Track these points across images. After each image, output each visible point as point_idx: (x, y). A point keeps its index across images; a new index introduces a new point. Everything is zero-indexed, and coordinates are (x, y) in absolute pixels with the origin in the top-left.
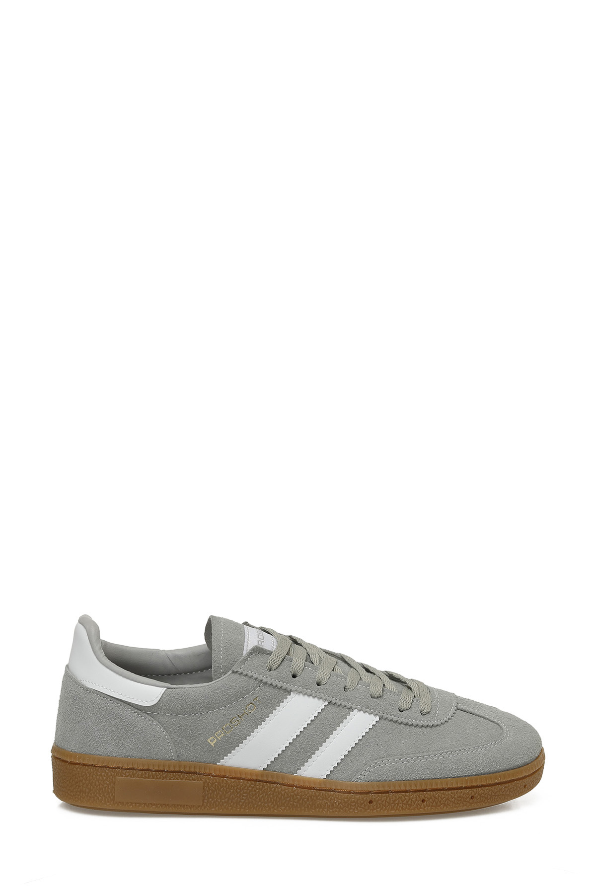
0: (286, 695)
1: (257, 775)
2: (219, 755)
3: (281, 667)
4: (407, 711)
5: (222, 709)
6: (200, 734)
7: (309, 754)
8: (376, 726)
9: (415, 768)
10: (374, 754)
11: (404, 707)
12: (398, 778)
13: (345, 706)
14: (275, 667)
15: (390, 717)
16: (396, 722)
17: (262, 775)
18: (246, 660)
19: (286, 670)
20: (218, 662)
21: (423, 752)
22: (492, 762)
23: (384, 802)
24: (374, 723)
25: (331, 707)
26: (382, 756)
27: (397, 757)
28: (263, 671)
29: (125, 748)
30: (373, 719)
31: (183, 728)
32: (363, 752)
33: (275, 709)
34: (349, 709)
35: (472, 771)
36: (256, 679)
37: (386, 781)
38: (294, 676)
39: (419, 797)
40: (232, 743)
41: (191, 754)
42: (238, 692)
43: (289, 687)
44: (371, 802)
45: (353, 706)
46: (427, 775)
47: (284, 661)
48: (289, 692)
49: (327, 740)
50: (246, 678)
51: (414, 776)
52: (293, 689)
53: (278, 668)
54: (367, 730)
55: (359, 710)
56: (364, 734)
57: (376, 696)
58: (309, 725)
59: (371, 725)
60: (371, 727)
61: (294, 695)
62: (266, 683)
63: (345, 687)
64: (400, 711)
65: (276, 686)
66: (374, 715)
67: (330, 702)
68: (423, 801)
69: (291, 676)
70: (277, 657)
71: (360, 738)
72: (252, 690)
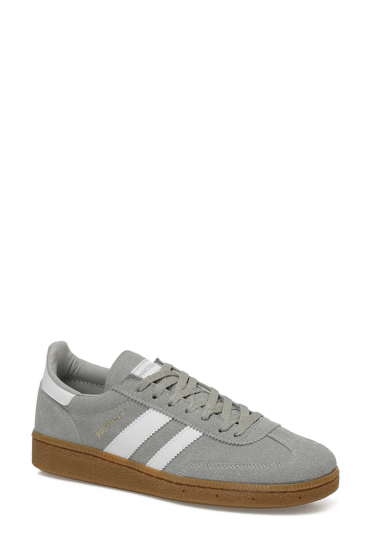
0: (146, 410)
1: (124, 462)
2: (104, 445)
3: (146, 390)
4: (225, 432)
5: (104, 414)
6: (92, 429)
7: (154, 452)
8: (199, 440)
9: (214, 472)
10: (192, 458)
11: (223, 429)
12: (203, 477)
13: (183, 423)
14: (142, 389)
15: (210, 434)
16: (213, 438)
17: (127, 463)
18: (123, 382)
19: (149, 392)
20: (109, 381)
21: (224, 462)
22: (272, 476)
23: (191, 493)
24: (198, 437)
25: (173, 422)
26: (196, 461)
27: (206, 462)
28: (132, 391)
29: (55, 432)
30: (198, 434)
31: (84, 423)
32: (186, 456)
33: (137, 419)
34: (185, 425)
35: (255, 481)
36: (126, 396)
37: (195, 478)
38: (154, 397)
39: (214, 492)
40: (110, 438)
41: (90, 442)
42: (113, 403)
43: (148, 404)
44: (184, 491)
45: (187, 424)
46: (222, 478)
47: (150, 386)
48: (148, 408)
49: (166, 444)
50: (120, 394)
51: (213, 478)
52: (150, 406)
53: (144, 391)
54: (193, 442)
55: (191, 427)
56: (190, 444)
57: (204, 419)
58: (156, 432)
59: (196, 438)
60: (195, 439)
61: (151, 410)
62: (132, 400)
63: (187, 409)
64: (220, 431)
65: (139, 402)
66: (200, 432)
67: (173, 419)
68: (217, 496)
69: (152, 397)
70: (145, 383)
71: (187, 446)
72: (123, 403)
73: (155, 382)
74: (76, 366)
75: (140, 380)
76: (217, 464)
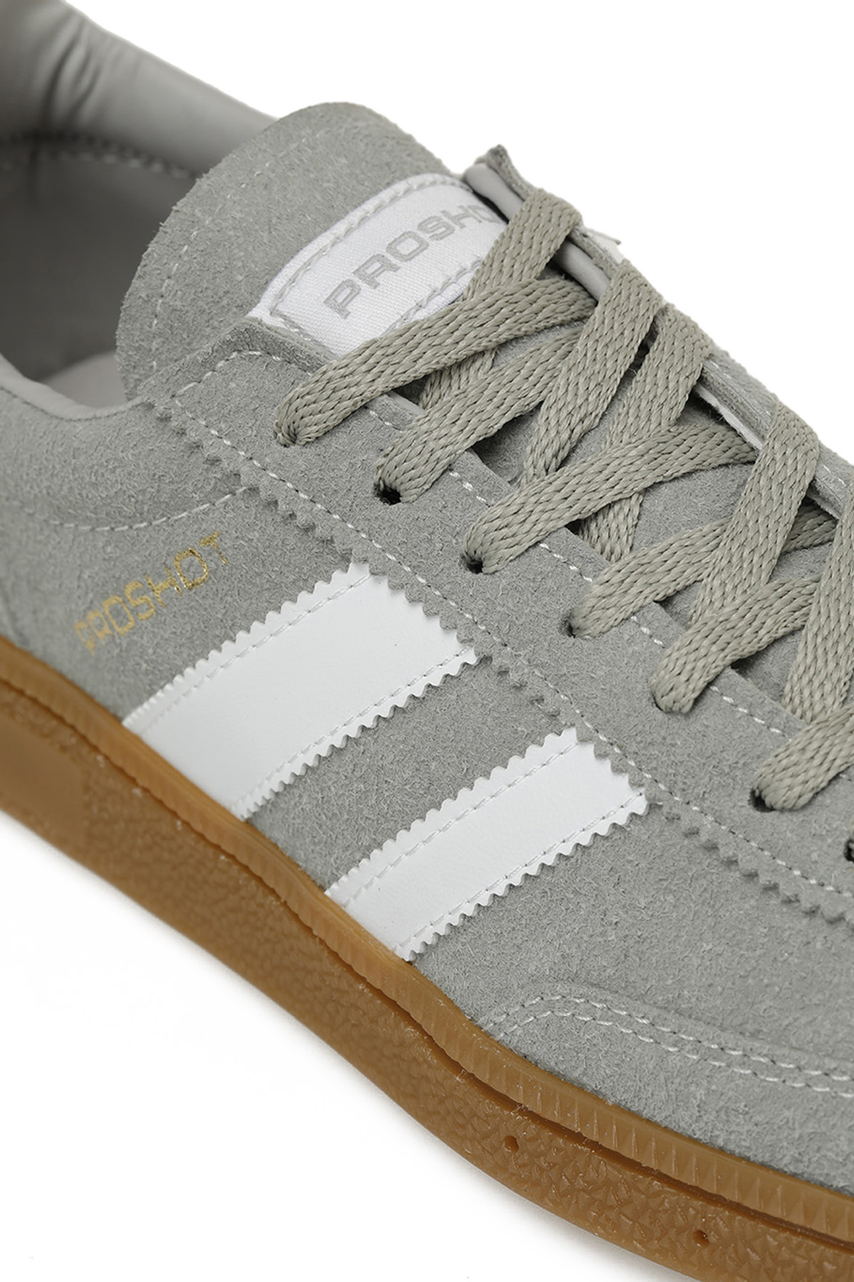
0: (336, 566)
3: (342, 438)
8: (627, 837)
11: (780, 790)
13: (539, 701)
14: (313, 430)
15: (691, 815)
18: (209, 364)
19: (357, 457)
23: (555, 1172)
24: (622, 820)
25: (485, 679)
26: (597, 980)
27: (647, 1007)
28: (252, 434)
30: (620, 798)
33: (278, 610)
34: (548, 716)
36: (215, 462)
38: (387, 495)
43: (344, 533)
44: (513, 1144)
45: (565, 713)
46: (739, 1136)
47: (364, 418)
48: (345, 560)
50: (180, 444)
52: (357, 550)
53: (325, 441)
54: (585, 840)
55: (583, 740)
56: (567, 850)
57: (665, 702)
58: (382, 723)
59: (607, 823)
60: (603, 830)
61: (357, 574)
62: (253, 490)
63: (571, 616)
64: (758, 802)
65: (292, 516)
66: (635, 784)
67: (485, 660)
68: (701, 1236)
69: (370, 490)
70: (334, 391)
71: (550, 860)
72: (201, 502)
73: (412, 390)
74: (86, 81)
75: (311, 369)
76: (712, 1041)
